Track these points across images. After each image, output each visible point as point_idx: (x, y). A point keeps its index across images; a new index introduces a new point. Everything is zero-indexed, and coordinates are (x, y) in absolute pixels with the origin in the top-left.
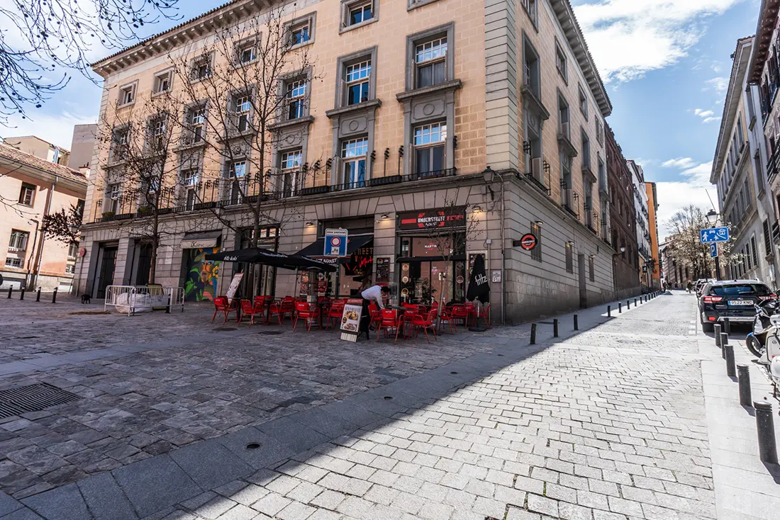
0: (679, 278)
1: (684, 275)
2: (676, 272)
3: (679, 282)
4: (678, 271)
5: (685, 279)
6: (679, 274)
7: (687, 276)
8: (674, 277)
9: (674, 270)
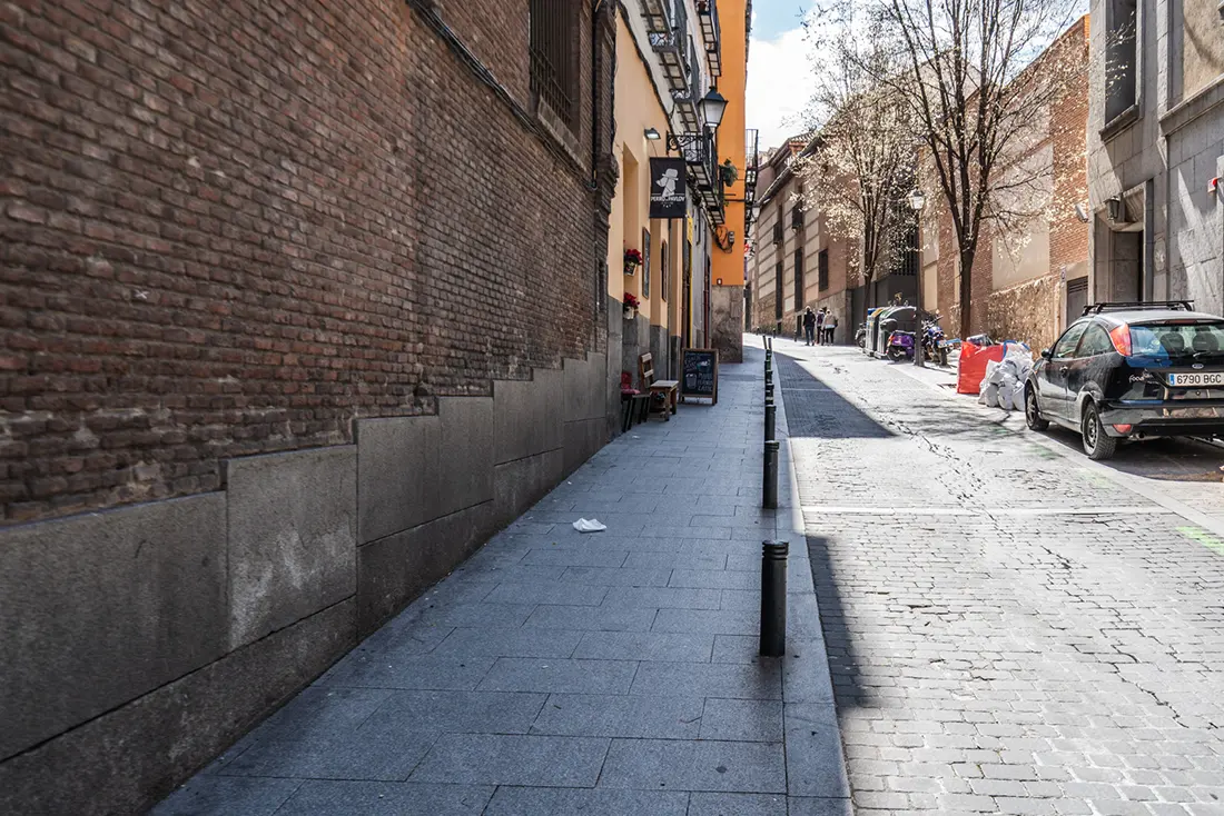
0: (790, 290)
1: (812, 279)
2: (780, 266)
3: (789, 305)
4: (789, 262)
5: (812, 294)
6: (790, 275)
7: (824, 283)
8: (772, 287)
9: (774, 260)
